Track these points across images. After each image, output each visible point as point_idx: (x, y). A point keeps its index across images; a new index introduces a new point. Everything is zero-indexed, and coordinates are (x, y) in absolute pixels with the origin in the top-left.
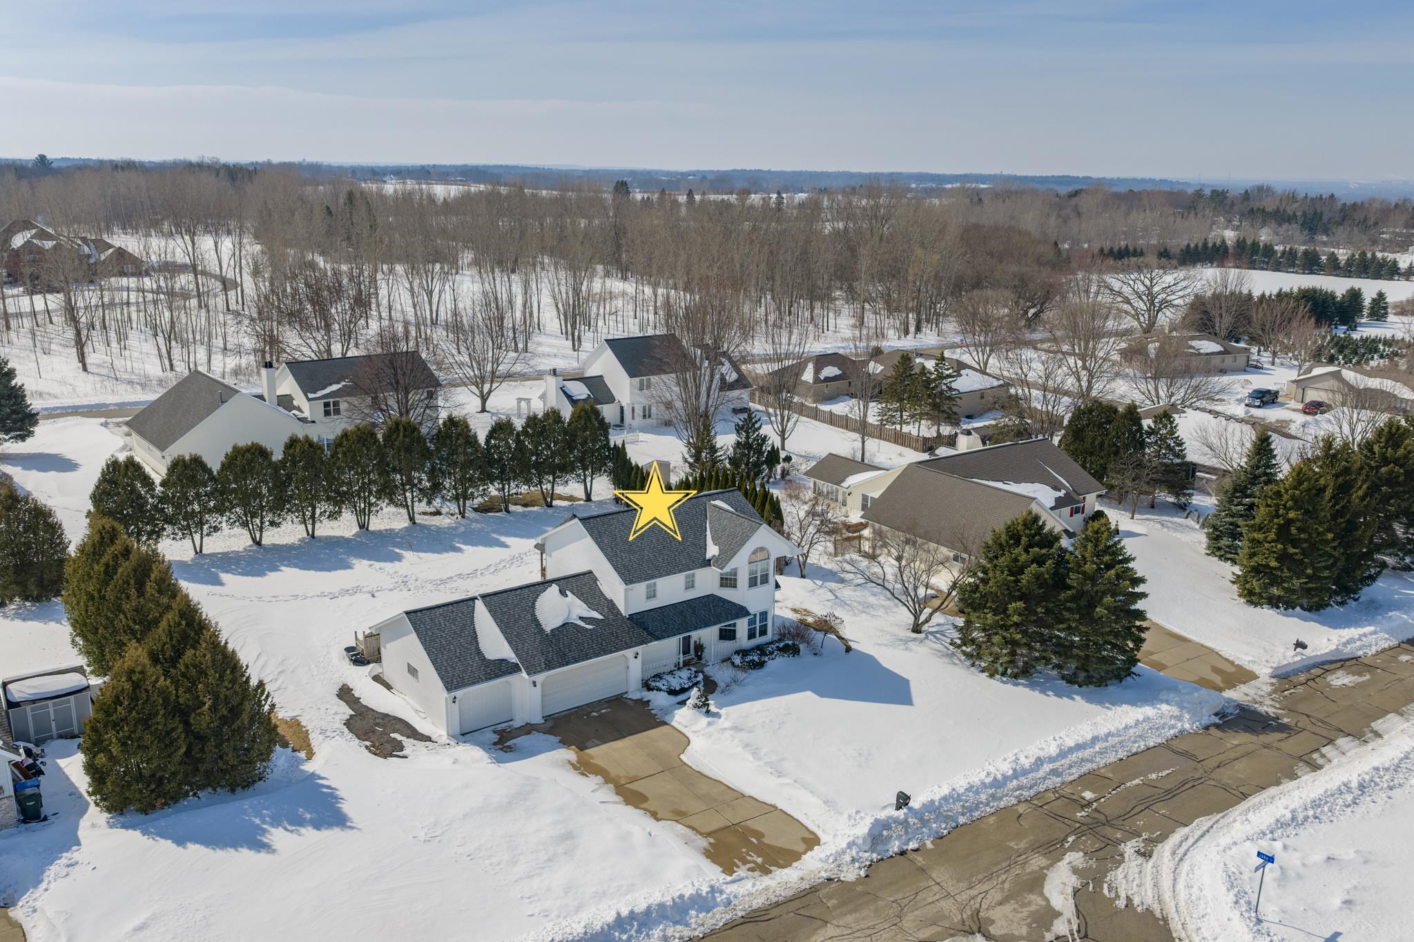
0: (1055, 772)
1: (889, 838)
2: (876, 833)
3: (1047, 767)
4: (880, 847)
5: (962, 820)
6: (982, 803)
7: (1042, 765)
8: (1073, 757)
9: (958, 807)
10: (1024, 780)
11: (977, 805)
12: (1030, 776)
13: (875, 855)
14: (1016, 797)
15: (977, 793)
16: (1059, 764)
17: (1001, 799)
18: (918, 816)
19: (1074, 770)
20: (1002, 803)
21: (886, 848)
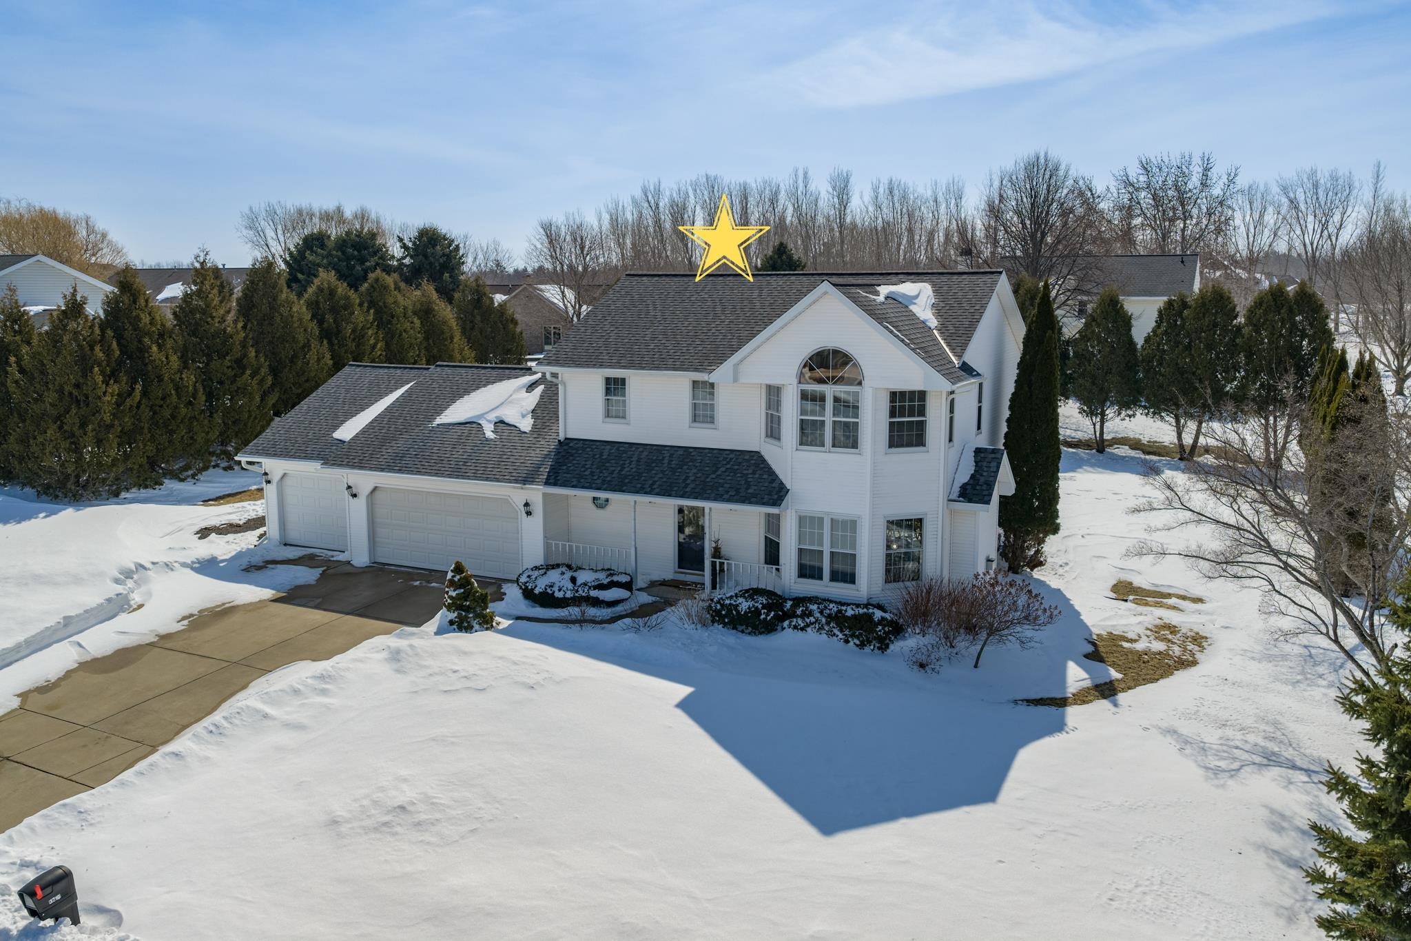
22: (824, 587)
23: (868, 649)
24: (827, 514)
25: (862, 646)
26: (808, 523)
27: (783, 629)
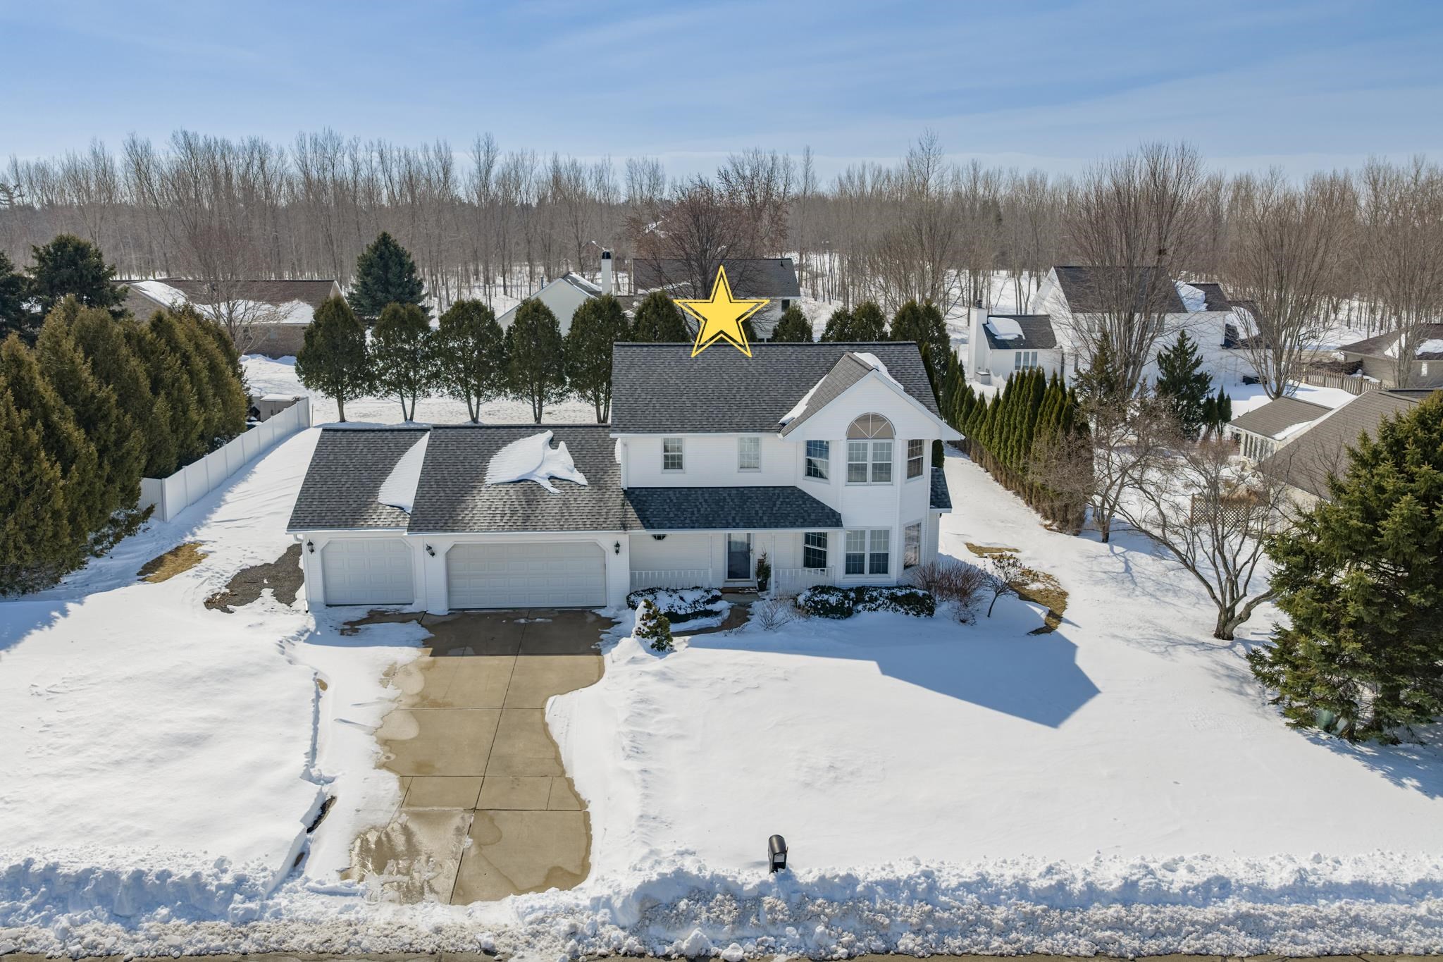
0: (1248, 923)
1: (687, 919)
2: (666, 898)
3: (1231, 906)
4: (655, 930)
5: (907, 942)
6: (988, 924)
7: (1222, 898)
8: (1332, 908)
9: (915, 913)
10: (1144, 913)
11: (973, 924)
12: (1169, 910)
13: (632, 941)
14: (1096, 942)
15: (994, 900)
16: (1276, 908)
17: (1050, 932)
18: (796, 898)
19: (1313, 936)
20: (1048, 942)
21: (670, 935)
22: (866, 579)
23: (922, 616)
24: (868, 527)
25: (918, 614)
26: (857, 536)
27: (859, 612)
